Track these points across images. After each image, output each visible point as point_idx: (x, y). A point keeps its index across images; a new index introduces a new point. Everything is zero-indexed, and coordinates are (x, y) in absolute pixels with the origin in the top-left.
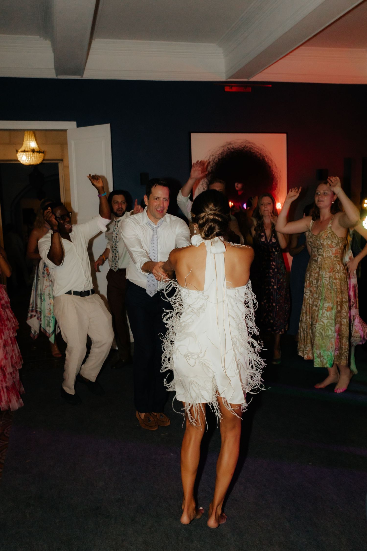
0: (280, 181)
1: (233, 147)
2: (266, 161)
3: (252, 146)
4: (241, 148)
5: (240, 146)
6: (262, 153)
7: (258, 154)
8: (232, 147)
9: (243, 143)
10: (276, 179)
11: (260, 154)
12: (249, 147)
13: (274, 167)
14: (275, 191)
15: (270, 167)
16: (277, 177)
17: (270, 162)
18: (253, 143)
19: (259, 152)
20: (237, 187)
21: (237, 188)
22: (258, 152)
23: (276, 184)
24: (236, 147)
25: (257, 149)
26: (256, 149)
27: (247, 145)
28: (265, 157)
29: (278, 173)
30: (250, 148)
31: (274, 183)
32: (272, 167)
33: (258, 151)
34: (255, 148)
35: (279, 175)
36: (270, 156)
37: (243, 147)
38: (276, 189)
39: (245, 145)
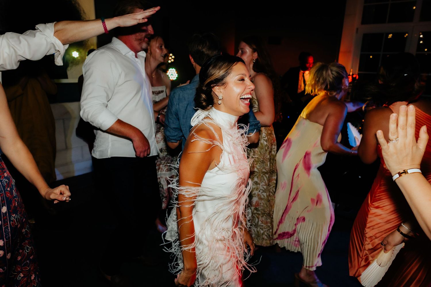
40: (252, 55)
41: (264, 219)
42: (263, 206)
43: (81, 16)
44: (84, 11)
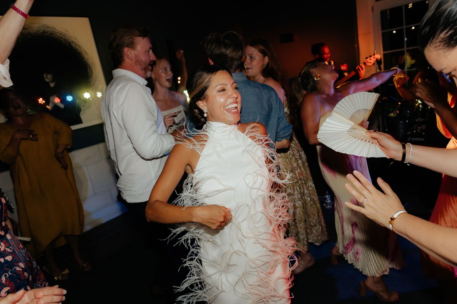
0: (94, 68)
1: (29, 32)
2: (73, 47)
3: (52, 31)
4: (39, 33)
5: (37, 31)
6: (67, 39)
7: (62, 40)
8: (27, 33)
9: (40, 28)
10: (90, 65)
11: (65, 40)
12: (49, 32)
13: (84, 53)
14: (92, 78)
15: (80, 54)
16: (90, 63)
17: (78, 47)
18: (53, 28)
19: (63, 38)
20: (47, 78)
21: (47, 80)
22: (61, 38)
23: (92, 71)
24: (33, 33)
25: (60, 34)
26: (58, 35)
27: (46, 30)
28: (72, 43)
29: (90, 59)
30: (51, 33)
31: (89, 71)
32: (82, 54)
33: (61, 36)
34: (56, 33)
35: (91, 62)
36: (77, 42)
37: (41, 32)
38: (93, 76)
39: (44, 30)
40: (263, 60)
41: (302, 226)
42: (299, 214)
43: (84, 57)
44: (85, 51)
